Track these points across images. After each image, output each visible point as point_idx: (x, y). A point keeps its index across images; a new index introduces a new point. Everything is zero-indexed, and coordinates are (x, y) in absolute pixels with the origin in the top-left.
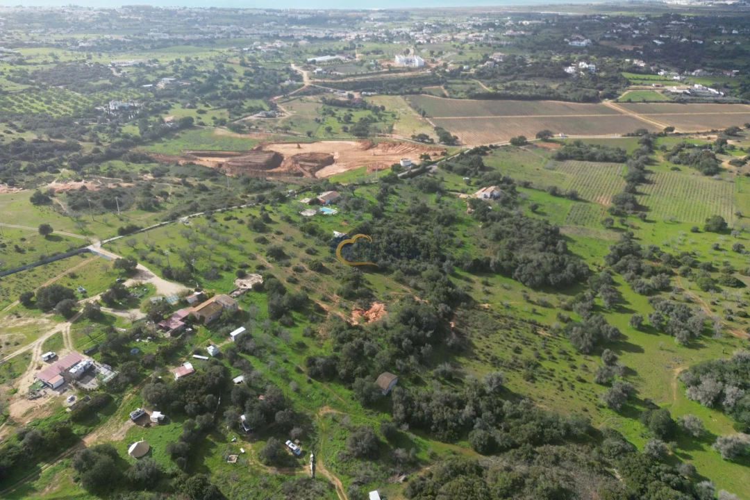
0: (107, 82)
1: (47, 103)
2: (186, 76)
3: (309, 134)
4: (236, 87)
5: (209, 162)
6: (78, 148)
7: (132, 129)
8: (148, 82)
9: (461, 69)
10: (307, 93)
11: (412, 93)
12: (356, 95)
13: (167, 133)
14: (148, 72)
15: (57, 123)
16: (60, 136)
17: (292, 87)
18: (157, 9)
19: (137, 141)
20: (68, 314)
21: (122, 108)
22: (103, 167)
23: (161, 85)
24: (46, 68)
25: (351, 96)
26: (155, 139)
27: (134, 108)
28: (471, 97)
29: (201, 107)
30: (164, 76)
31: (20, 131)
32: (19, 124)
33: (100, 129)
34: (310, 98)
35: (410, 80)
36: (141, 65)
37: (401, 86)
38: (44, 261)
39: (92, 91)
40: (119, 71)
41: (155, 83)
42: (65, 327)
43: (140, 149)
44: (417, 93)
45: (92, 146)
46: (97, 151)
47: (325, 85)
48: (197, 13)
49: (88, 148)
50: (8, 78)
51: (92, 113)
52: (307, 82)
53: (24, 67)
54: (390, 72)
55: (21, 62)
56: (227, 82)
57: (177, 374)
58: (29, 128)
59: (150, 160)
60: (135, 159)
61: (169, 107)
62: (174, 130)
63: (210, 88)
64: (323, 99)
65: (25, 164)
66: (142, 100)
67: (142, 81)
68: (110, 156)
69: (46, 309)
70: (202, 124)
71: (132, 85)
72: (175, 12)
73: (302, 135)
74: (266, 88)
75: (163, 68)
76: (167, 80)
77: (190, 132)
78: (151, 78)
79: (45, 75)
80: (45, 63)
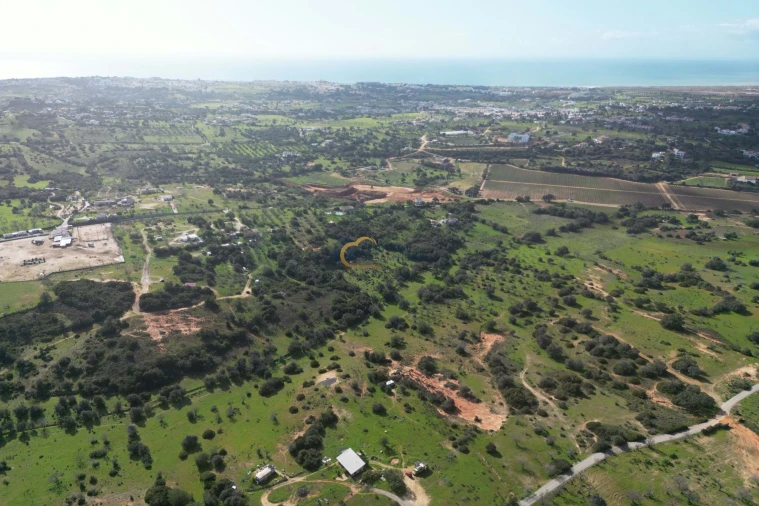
0: (293, 140)
1: (254, 150)
2: (342, 139)
3: (387, 181)
4: (368, 149)
5: (312, 189)
6: (252, 174)
7: (287, 169)
8: (316, 142)
9: (556, 147)
10: (416, 157)
11: (498, 162)
12: (452, 161)
13: (304, 172)
14: (321, 136)
15: (251, 161)
16: (247, 168)
17: (408, 152)
18: (383, 86)
19: (285, 175)
20: (200, 226)
21: (289, 156)
22: (259, 185)
23: (323, 145)
24: (264, 128)
25: (446, 161)
26: (296, 175)
27: (295, 157)
28: (542, 169)
29: (336, 160)
30: (329, 138)
31: (230, 163)
32: (230, 159)
33: (270, 166)
34: (417, 160)
35: (505, 152)
36: (319, 131)
37: (495, 156)
38: (204, 212)
39: (280, 145)
40: (304, 133)
41: (320, 143)
42: (197, 229)
43: (284, 179)
44: (504, 163)
45: (260, 174)
46: (260, 177)
47: (433, 152)
48: (412, 89)
49: (257, 174)
50: (242, 134)
51: (272, 157)
52: (421, 149)
53: (253, 128)
54: (495, 145)
55: (253, 124)
56: (365, 145)
57: (223, 245)
58: (234, 162)
59: (283, 184)
60: (276, 183)
61: (317, 158)
62: (308, 171)
63: (352, 148)
64: (423, 161)
65: (223, 179)
66: (303, 152)
67: (313, 141)
68: (266, 180)
69: (194, 224)
70: (327, 169)
71: (305, 143)
72: (395, 87)
73: (383, 181)
74: (388, 151)
75: (331, 133)
76: (328, 141)
77: (317, 173)
78: (320, 139)
79: (261, 134)
80: (266, 126)
